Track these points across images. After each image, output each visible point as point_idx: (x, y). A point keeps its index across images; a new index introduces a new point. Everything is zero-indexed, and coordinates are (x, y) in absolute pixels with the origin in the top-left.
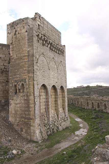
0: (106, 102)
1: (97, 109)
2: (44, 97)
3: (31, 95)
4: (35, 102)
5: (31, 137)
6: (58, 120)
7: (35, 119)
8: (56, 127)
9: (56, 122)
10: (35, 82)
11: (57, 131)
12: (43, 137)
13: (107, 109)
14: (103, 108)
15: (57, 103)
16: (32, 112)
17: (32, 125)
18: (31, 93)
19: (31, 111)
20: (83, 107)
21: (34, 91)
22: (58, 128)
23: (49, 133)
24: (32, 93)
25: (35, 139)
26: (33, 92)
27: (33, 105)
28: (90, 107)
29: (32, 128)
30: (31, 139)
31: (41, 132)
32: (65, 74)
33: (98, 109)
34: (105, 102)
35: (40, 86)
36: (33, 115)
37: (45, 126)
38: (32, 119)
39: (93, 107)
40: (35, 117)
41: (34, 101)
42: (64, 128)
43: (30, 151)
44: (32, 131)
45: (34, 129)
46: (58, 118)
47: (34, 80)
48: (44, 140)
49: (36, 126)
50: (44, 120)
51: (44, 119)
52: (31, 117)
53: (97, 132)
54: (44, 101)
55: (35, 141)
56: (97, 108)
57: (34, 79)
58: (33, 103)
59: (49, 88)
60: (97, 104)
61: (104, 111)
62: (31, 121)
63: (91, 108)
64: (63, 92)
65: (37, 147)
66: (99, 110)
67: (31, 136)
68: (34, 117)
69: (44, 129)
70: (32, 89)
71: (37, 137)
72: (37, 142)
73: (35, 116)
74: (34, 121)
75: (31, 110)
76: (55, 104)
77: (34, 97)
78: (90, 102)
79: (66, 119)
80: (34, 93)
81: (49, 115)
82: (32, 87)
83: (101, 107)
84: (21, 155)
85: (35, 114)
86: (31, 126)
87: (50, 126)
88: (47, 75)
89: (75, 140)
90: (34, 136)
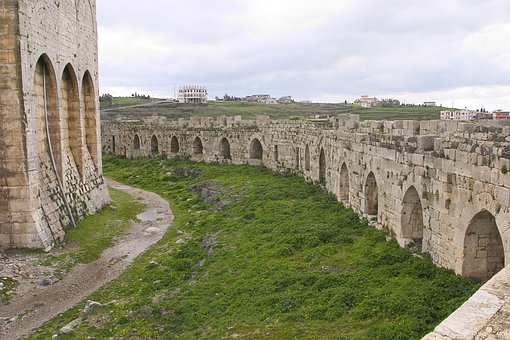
0: (202, 132)
1: (171, 155)
2: (41, 101)
3: (6, 88)
4: (23, 113)
5: (11, 237)
6: (81, 181)
7: (27, 172)
8: (79, 204)
9: (78, 186)
10: (23, 42)
11: (84, 215)
12: (53, 234)
13: (204, 152)
14: (191, 150)
15: (76, 125)
16: (12, 149)
17: (13, 193)
18: (5, 82)
19: (7, 146)
20: (118, 152)
21: (20, 73)
22: (85, 207)
23: (66, 221)
24: (14, 79)
25: (28, 241)
26: (14, 75)
27: (18, 124)
28: (145, 149)
29: (14, 205)
30: (12, 243)
31: (45, 217)
32: (95, 32)
33: (174, 155)
34: (198, 134)
35: (35, 59)
36: (18, 161)
37: (51, 197)
38: (13, 174)
39: (155, 150)
40: (27, 168)
41: (23, 108)
42: (99, 207)
43: (31, 276)
44: (15, 216)
45: (24, 208)
46: (81, 176)
47: (17, 33)
48: (57, 243)
49: (32, 196)
50: (46, 180)
51: (47, 176)
52: (10, 167)
53: (204, 208)
54: (41, 115)
55: (30, 247)
56: (169, 153)
57: (18, 31)
58: (19, 116)
59: (58, 71)
60: (170, 140)
61: (193, 159)
62: (10, 180)
63: (147, 155)
64: (89, 91)
65: (47, 264)
66: (178, 159)
67: (10, 232)
68: (23, 165)
69: (51, 208)
70: (11, 68)
71: (36, 232)
72: (39, 251)
73: (26, 163)
74: (24, 182)
75: (7, 141)
76: (69, 129)
77: (21, 94)
78: (145, 137)
79: (99, 181)
80: (20, 80)
81: (59, 163)
82: (12, 58)
83: (184, 147)
84: (8, 293)
85: (26, 155)
86: (12, 198)
87: (64, 200)
88: (52, 24)
89: (154, 233)
90: (23, 231)
